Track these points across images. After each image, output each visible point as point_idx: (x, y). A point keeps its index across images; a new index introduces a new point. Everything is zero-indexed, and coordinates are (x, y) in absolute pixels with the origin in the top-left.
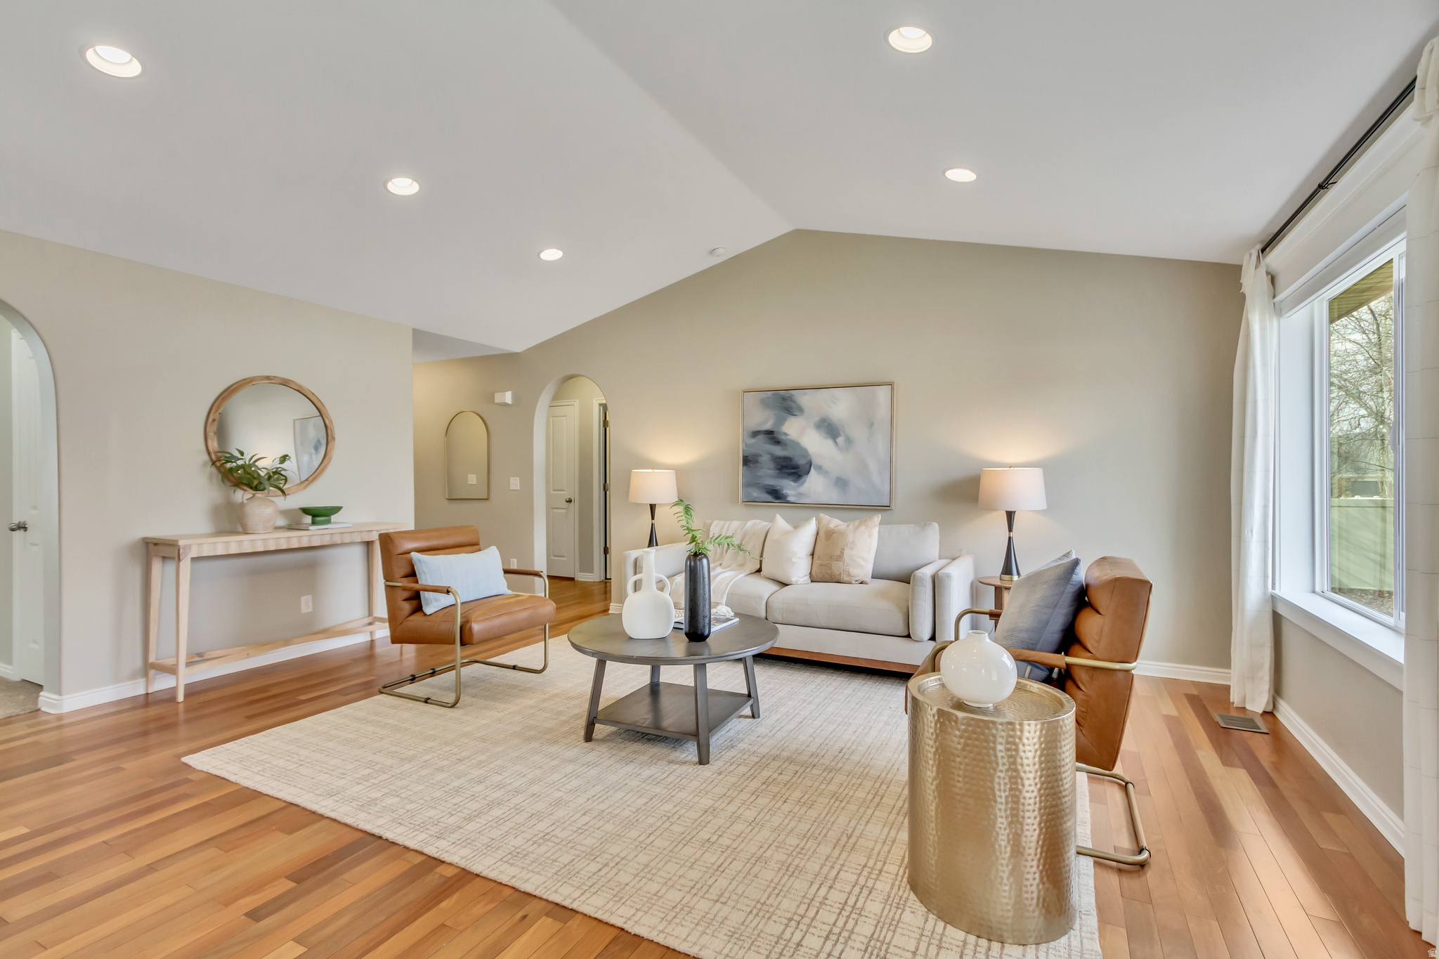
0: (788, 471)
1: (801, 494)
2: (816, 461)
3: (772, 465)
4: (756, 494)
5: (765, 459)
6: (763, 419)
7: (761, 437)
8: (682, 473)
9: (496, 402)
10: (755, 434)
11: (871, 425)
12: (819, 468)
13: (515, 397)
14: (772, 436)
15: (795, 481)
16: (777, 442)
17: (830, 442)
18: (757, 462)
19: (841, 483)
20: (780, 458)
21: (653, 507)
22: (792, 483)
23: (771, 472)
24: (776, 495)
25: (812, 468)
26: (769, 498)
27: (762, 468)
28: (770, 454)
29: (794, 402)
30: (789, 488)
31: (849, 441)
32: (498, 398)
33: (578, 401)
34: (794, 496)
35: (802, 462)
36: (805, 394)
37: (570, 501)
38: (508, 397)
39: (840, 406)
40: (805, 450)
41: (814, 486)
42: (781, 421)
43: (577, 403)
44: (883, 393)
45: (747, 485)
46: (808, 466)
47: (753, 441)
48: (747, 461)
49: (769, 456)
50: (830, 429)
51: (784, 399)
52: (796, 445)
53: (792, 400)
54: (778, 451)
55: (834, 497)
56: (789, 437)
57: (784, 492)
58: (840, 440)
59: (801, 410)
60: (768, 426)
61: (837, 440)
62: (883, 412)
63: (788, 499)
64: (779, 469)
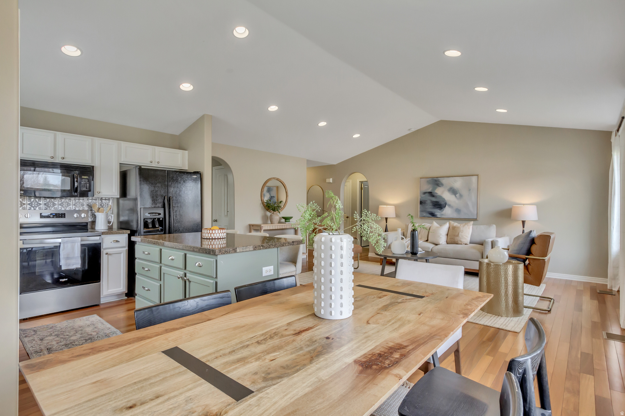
0: (437, 206)
1: (443, 215)
2: (448, 203)
3: (431, 204)
4: (425, 214)
5: (429, 202)
6: (428, 188)
7: (427, 194)
8: (397, 207)
9: (327, 182)
10: (425, 193)
11: (470, 190)
12: (449, 206)
13: (333, 180)
14: (431, 194)
15: (440, 210)
16: (433, 196)
17: (453, 196)
18: (425, 203)
19: (458, 211)
20: (434, 202)
21: (386, 219)
22: (439, 211)
23: (431, 207)
24: (433, 215)
25: (447, 205)
26: (430, 216)
27: (427, 205)
28: (430, 200)
29: (440, 182)
30: (438, 212)
31: (461, 196)
32: (327, 181)
33: (351, 180)
34: (440, 215)
35: (442, 203)
36: (444, 179)
37: (348, 217)
38: (331, 180)
39: (458, 183)
40: (444, 199)
41: (447, 211)
42: (435, 189)
43: (351, 181)
44: (474, 179)
45: (422, 211)
46: (445, 204)
47: (424, 196)
48: (421, 203)
49: (430, 201)
50: (453, 191)
51: (436, 181)
52: (440, 197)
53: (439, 181)
54: (434, 199)
55: (455, 215)
56: (438, 194)
57: (436, 214)
58: (458, 195)
59: (442, 185)
60: (430, 190)
61: (456, 195)
62: (474, 185)
63: (437, 216)
64: (434, 206)
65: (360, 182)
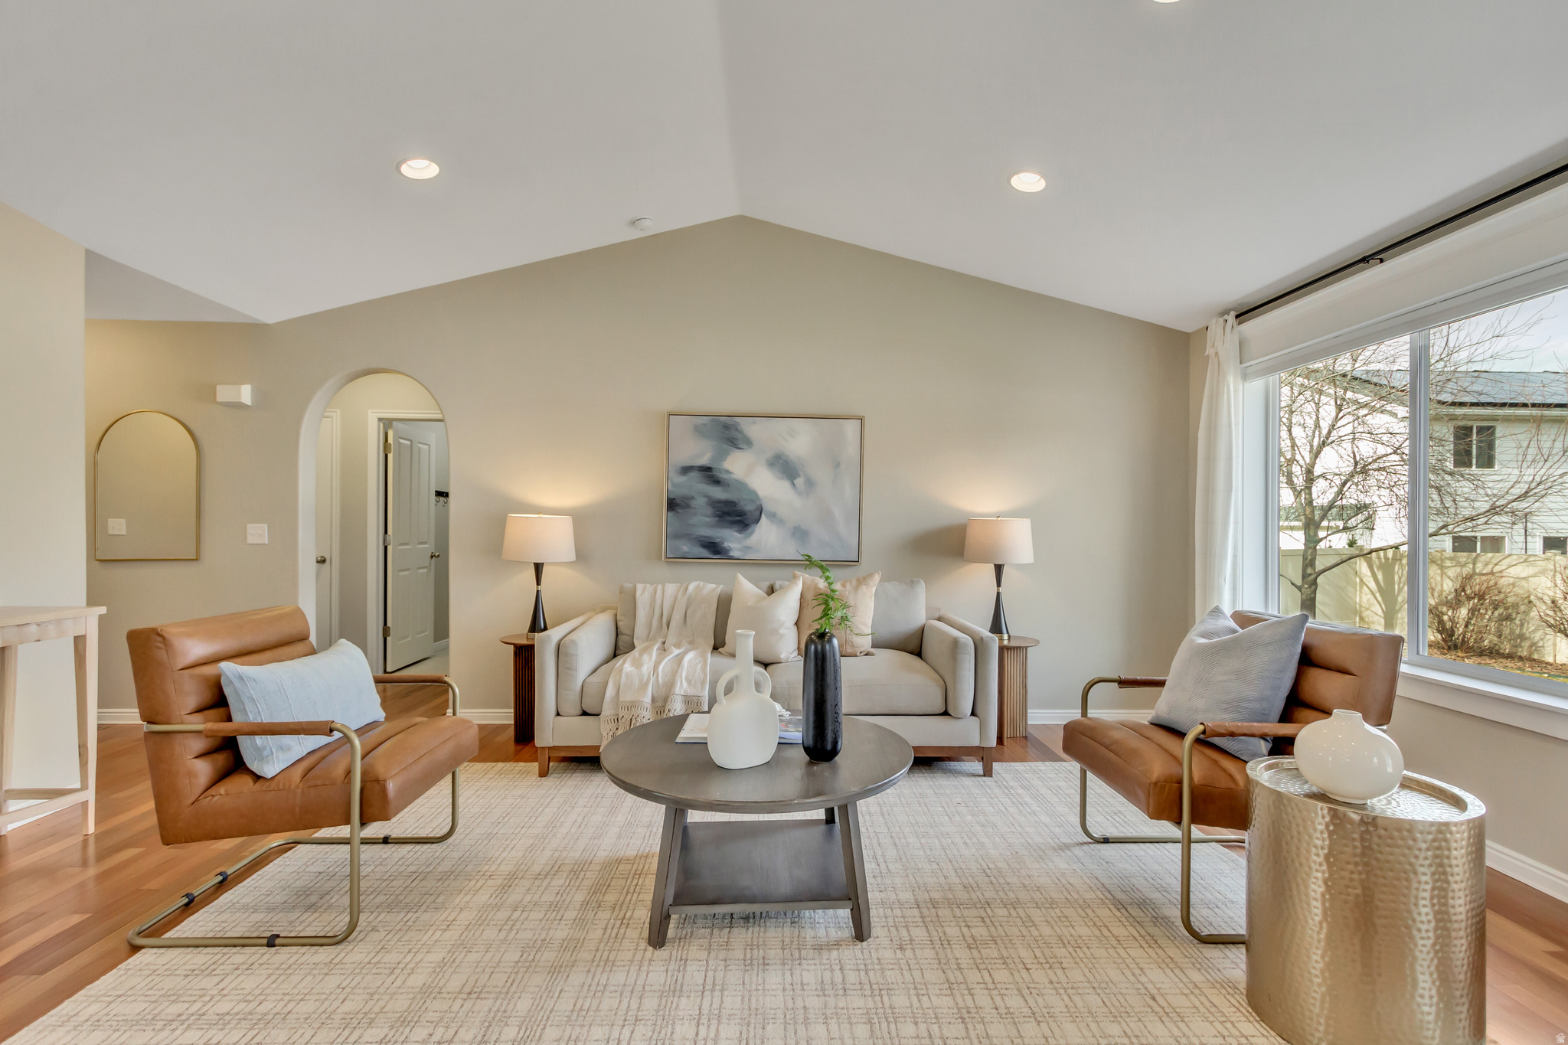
0: (731, 519)
1: (748, 548)
2: (767, 506)
3: (709, 511)
4: (686, 547)
5: (700, 502)
6: (700, 452)
7: (695, 474)
8: (580, 519)
9: (219, 399)
10: (686, 470)
11: (837, 465)
12: (773, 516)
13: (255, 393)
14: (708, 473)
15: (740, 532)
16: (717, 482)
17: (786, 484)
18: (688, 506)
19: (800, 533)
20: (720, 502)
21: (538, 568)
22: (736, 534)
23: (707, 519)
24: (715, 549)
25: (763, 515)
26: (705, 553)
27: (695, 514)
28: (706, 496)
29: (741, 432)
30: (732, 540)
31: (810, 483)
32: (224, 393)
33: (338, 411)
34: (740, 550)
35: (749, 507)
36: (754, 423)
37: (322, 561)
38: (246, 394)
39: (800, 441)
40: (754, 493)
41: (766, 538)
42: (722, 455)
43: (336, 415)
44: (851, 428)
45: (675, 536)
46: (758, 513)
47: (682, 479)
48: (672, 505)
49: (705, 500)
50: (786, 467)
51: (726, 427)
52: (741, 486)
53: (736, 430)
54: (718, 493)
55: (790, 551)
56: (733, 476)
57: (726, 545)
58: (799, 481)
59: (749, 443)
60: (704, 461)
61: (795, 482)
62: (852, 450)
63: (731, 554)
64: (719, 516)
65: (380, 420)
